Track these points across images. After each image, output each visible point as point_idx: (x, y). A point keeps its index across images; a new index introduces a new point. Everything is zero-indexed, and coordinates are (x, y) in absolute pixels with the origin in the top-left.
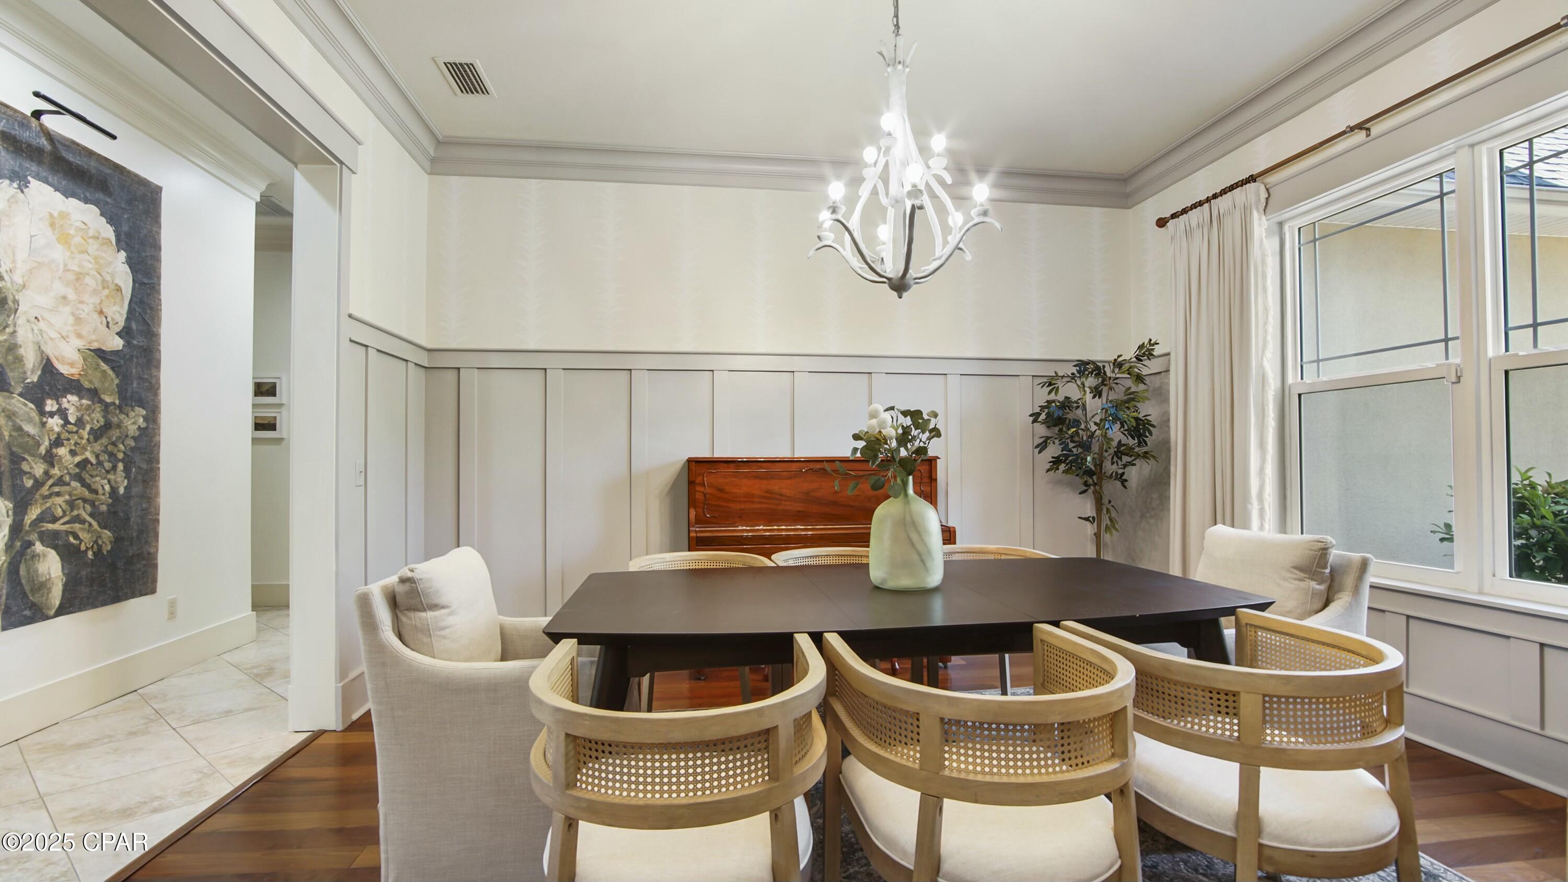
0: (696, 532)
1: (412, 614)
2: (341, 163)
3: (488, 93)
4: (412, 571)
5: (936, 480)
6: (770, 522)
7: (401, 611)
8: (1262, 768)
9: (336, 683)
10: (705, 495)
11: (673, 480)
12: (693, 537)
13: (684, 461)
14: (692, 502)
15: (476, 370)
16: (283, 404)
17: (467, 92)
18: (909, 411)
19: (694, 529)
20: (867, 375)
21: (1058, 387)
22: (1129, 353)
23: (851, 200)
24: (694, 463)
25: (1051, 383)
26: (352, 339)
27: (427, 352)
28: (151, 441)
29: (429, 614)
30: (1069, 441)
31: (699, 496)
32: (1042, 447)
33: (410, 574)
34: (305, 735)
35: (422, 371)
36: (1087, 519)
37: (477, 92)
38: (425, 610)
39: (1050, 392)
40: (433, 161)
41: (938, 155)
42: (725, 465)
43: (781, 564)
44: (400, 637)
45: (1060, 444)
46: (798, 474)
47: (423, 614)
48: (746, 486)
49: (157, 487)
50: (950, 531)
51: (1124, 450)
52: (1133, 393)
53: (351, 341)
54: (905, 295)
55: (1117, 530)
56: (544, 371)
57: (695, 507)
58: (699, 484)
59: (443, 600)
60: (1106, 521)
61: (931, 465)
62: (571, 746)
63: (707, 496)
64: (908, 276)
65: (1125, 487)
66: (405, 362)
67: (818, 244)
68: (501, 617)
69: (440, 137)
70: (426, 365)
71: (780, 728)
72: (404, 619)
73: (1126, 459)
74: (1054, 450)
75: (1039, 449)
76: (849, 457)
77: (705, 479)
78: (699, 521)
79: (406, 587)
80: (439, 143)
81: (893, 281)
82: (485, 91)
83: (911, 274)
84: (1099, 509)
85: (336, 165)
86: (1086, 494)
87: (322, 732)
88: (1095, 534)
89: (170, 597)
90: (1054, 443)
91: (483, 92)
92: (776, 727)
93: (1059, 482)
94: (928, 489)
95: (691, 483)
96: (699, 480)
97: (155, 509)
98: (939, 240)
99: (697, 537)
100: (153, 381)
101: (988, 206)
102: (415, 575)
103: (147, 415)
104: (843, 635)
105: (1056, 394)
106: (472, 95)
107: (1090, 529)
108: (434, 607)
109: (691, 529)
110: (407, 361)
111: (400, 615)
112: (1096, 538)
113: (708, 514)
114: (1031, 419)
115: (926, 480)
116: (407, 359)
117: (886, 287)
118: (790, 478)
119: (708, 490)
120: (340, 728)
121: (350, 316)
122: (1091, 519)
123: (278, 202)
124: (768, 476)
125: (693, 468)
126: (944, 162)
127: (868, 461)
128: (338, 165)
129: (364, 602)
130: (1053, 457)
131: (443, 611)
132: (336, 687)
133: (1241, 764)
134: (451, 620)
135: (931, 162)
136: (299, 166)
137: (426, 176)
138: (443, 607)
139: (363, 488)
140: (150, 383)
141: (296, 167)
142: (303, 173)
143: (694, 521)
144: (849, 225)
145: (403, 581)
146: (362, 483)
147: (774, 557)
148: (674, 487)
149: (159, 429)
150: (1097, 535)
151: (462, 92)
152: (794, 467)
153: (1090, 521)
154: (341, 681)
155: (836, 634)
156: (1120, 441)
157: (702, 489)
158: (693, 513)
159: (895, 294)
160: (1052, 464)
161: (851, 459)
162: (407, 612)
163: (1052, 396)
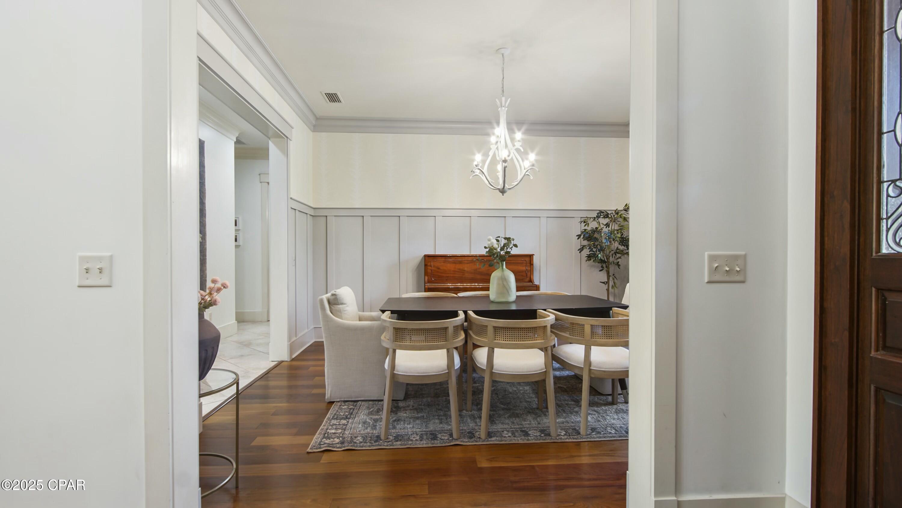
0: (428, 286)
1: (335, 306)
2: (287, 137)
3: (341, 102)
4: (335, 292)
5: (533, 264)
6: (461, 282)
7: (331, 305)
8: (592, 347)
9: (288, 342)
10: (432, 271)
11: (418, 264)
12: (426, 288)
13: (422, 256)
14: (426, 273)
15: (334, 217)
16: (240, 230)
17: (332, 102)
18: (506, 238)
19: (427, 285)
20: (504, 218)
21: (589, 223)
22: (621, 208)
23: (484, 162)
24: (428, 258)
25: (585, 222)
26: (292, 207)
27: (313, 209)
28: (204, 247)
29: (341, 306)
30: (593, 247)
31: (429, 271)
32: (581, 250)
33: (335, 293)
34: (276, 363)
35: (311, 217)
36: (603, 283)
37: (336, 102)
38: (339, 305)
39: (585, 226)
40: (314, 126)
41: (519, 141)
42: (441, 258)
43: (460, 296)
44: (331, 313)
45: (589, 249)
46: (472, 262)
47: (339, 306)
48: (450, 267)
49: (206, 266)
50: (537, 286)
51: (618, 251)
52: (622, 226)
53: (291, 208)
54: (505, 194)
55: (616, 287)
56: (362, 217)
57: (428, 276)
58: (429, 266)
59: (345, 302)
60: (611, 283)
61: (531, 258)
62: (394, 331)
63: (433, 271)
64: (505, 188)
65: (619, 268)
66: (306, 214)
67: (473, 174)
68: (359, 312)
69: (318, 117)
70: (313, 215)
71: (449, 328)
72: (332, 307)
73: (618, 255)
74: (586, 252)
75: (579, 251)
76: (484, 255)
77: (432, 264)
78: (429, 282)
79: (334, 297)
80: (317, 119)
81: (500, 190)
82: (339, 101)
83: (506, 187)
84: (608, 276)
85: (284, 138)
86: (602, 271)
87: (283, 361)
88: (607, 289)
89: (210, 312)
90: (586, 248)
91: (339, 102)
92: (448, 327)
93: (592, 266)
94: (529, 268)
95: (426, 265)
96: (429, 264)
97: (205, 275)
98: (519, 173)
99: (428, 288)
100: (204, 222)
101: (534, 162)
102: (336, 293)
103: (202, 236)
104: (473, 311)
105: (588, 226)
106: (334, 103)
107: (606, 287)
108: (342, 304)
109: (426, 285)
110: (307, 214)
111: (331, 306)
112: (607, 291)
113: (433, 278)
114: (577, 237)
115: (529, 265)
116: (307, 213)
117: (498, 191)
118: (468, 263)
119: (433, 268)
120: (289, 360)
121: (291, 198)
122: (605, 283)
123: (240, 140)
124: (461, 262)
125: (427, 259)
126: (520, 144)
127: (491, 256)
128: (286, 139)
129: (322, 301)
130: (587, 255)
131: (345, 305)
132: (288, 344)
133: (585, 345)
134: (347, 308)
135: (516, 144)
136: (271, 139)
137: (312, 133)
138: (345, 304)
139: (295, 266)
140: (203, 223)
141: (270, 139)
142: (273, 142)
143: (427, 282)
144: (483, 171)
145: (333, 295)
146: (294, 264)
147: (458, 294)
148: (419, 266)
149: (206, 242)
150: (608, 290)
151: (330, 102)
152: (470, 259)
153: (605, 284)
154: (289, 342)
155: (471, 311)
156: (618, 247)
157: (430, 268)
158: (426, 278)
159: (501, 194)
160: (587, 258)
161: (485, 255)
162: (334, 305)
163: (586, 228)
